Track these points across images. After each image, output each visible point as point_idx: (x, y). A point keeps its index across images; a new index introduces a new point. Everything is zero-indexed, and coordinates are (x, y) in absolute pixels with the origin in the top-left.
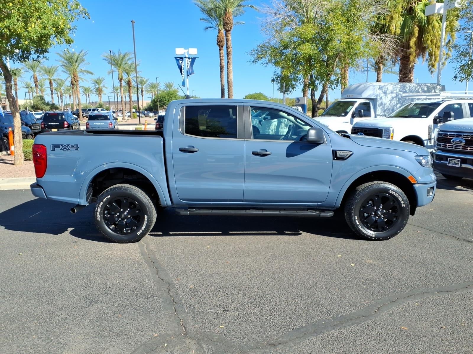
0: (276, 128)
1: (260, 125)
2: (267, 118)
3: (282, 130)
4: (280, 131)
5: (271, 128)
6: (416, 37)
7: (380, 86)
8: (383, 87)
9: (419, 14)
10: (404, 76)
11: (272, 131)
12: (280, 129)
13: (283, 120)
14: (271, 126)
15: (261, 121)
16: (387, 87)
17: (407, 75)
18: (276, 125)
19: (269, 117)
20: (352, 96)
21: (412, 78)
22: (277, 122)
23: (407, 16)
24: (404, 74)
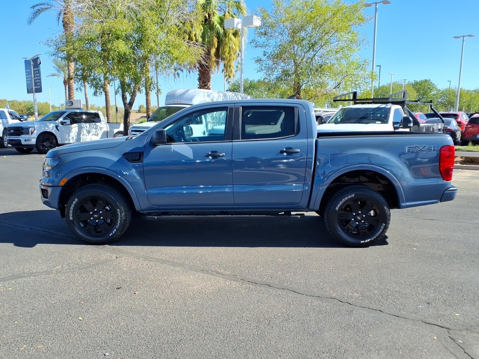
0: (76, 134)
1: (58, 131)
2: (66, 123)
3: (84, 137)
4: (82, 138)
5: (71, 135)
6: (216, 48)
7: (208, 93)
8: (210, 94)
9: (217, 26)
10: (203, 85)
11: (73, 138)
12: (81, 136)
13: (85, 126)
14: (72, 133)
15: (58, 126)
16: (213, 95)
17: (206, 83)
18: (77, 131)
19: (68, 121)
20: (180, 101)
21: (210, 86)
22: (77, 127)
23: (205, 26)
24: (203, 82)
